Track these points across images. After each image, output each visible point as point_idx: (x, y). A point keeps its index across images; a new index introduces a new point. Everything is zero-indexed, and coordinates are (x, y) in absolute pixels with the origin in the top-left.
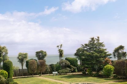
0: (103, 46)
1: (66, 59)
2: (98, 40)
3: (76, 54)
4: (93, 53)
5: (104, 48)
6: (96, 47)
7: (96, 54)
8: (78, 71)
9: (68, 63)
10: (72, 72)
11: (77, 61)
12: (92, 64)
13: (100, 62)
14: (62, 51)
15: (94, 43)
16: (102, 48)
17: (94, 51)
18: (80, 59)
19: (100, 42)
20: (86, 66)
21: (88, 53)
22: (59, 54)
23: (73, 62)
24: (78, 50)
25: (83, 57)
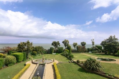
0: (117, 40)
1: (96, 46)
2: (114, 37)
3: (101, 44)
4: (111, 44)
5: (118, 41)
6: (113, 41)
7: (113, 44)
8: (102, 52)
9: (97, 48)
10: (99, 52)
11: (102, 47)
12: (110, 49)
13: (116, 48)
14: (94, 42)
15: (112, 38)
16: (117, 41)
17: (112, 42)
18: (104, 46)
19: (116, 38)
20: (107, 50)
21: (108, 44)
22: (92, 44)
23: (99, 48)
24: (103, 42)
25: (105, 46)
